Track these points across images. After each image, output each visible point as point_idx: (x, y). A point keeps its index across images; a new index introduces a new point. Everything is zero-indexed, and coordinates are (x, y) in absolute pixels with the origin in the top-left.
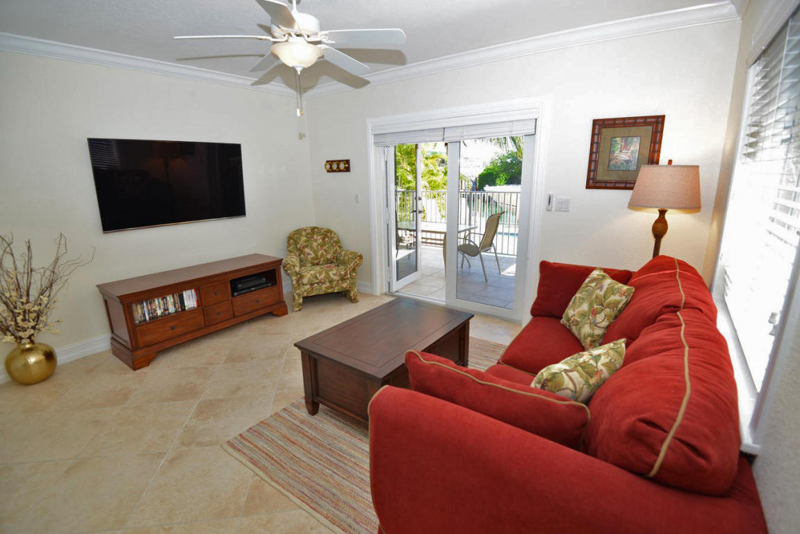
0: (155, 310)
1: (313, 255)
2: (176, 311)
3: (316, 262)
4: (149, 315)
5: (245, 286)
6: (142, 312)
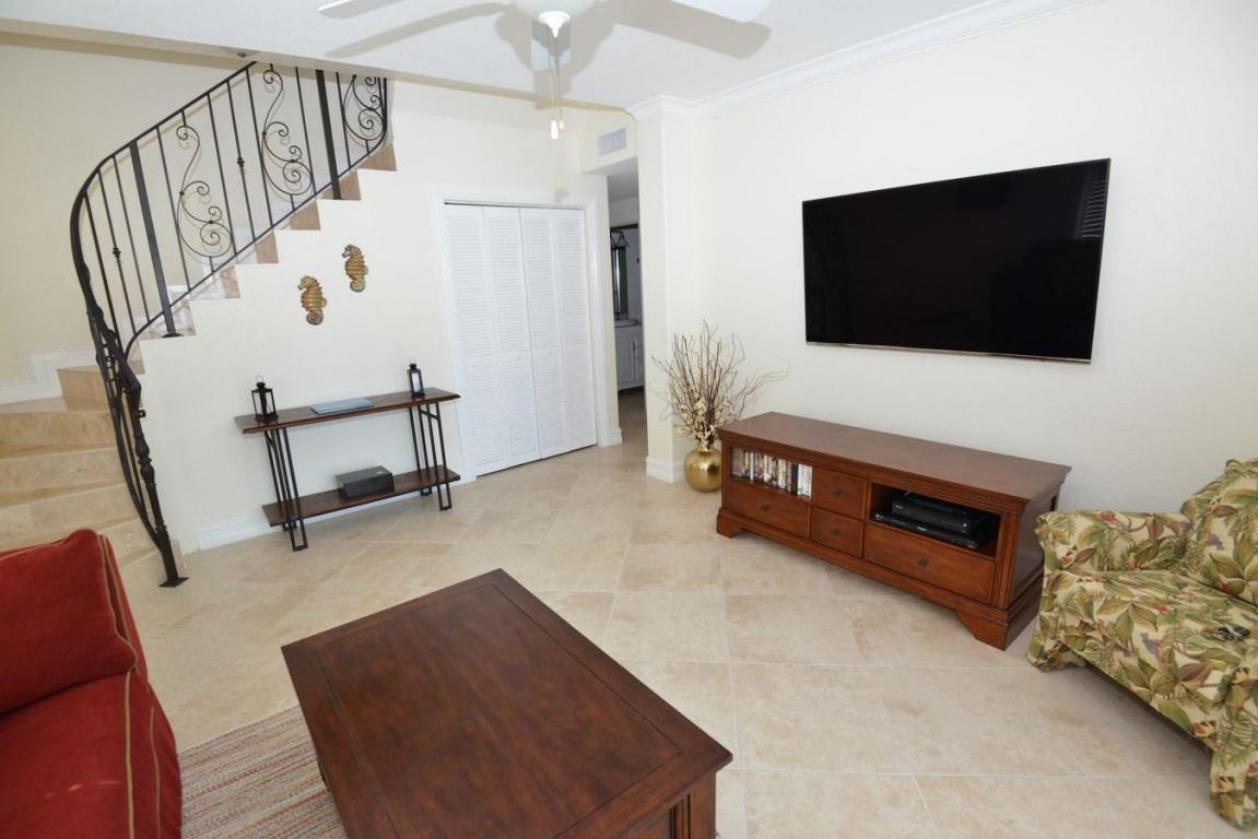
0: (761, 471)
1: (1228, 552)
2: (786, 490)
3: (1225, 580)
4: (754, 473)
5: (908, 512)
6: (748, 464)
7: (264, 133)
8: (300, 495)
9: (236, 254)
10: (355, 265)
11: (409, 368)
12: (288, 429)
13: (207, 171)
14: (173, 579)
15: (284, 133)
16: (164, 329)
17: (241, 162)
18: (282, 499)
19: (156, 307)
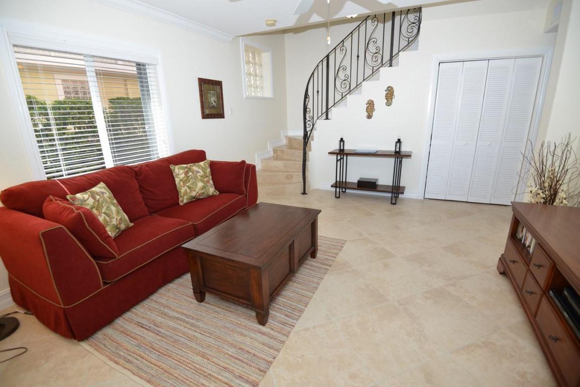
4: (524, 239)
7: (368, 44)
8: (347, 181)
9: (350, 91)
10: (390, 94)
11: (397, 140)
12: (348, 157)
13: (346, 63)
14: (304, 193)
15: (375, 42)
16: (325, 117)
17: (358, 56)
18: (341, 180)
19: (324, 110)
